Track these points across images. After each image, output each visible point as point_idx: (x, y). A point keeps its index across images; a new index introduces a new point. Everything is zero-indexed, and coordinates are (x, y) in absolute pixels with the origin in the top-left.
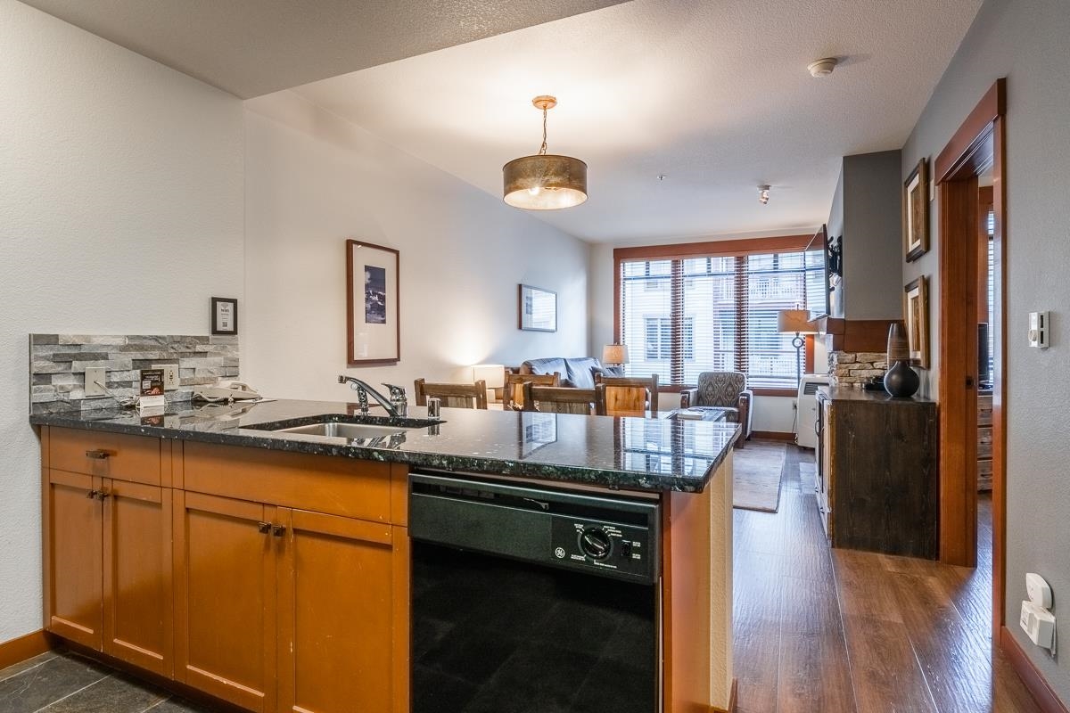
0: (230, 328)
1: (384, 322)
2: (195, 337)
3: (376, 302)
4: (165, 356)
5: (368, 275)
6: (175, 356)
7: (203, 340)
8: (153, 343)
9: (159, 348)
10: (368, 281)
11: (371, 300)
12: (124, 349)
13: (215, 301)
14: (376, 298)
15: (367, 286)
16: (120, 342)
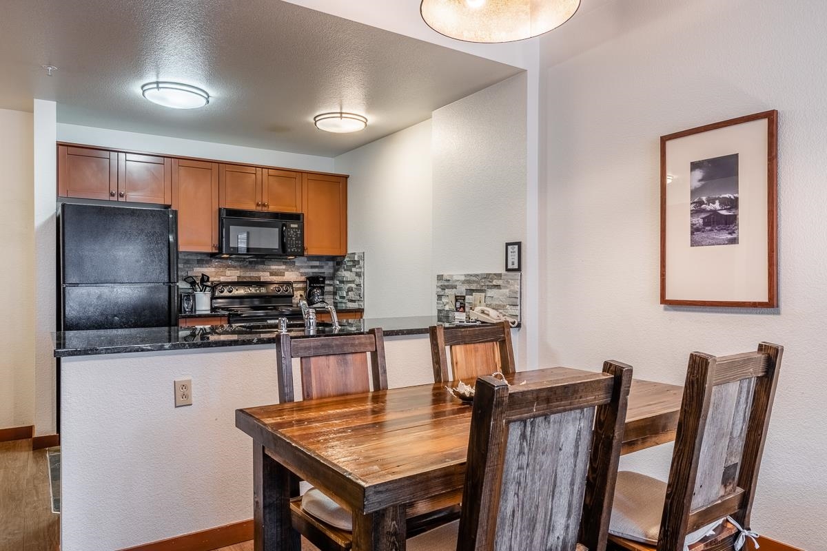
0: (516, 266)
1: (734, 241)
2: (495, 274)
3: (715, 212)
4: (479, 287)
5: (699, 174)
6: (484, 288)
7: (499, 276)
8: (474, 278)
9: (476, 282)
10: (698, 184)
11: (704, 211)
12: (464, 282)
13: (508, 244)
14: (717, 206)
15: (694, 192)
16: (463, 278)
